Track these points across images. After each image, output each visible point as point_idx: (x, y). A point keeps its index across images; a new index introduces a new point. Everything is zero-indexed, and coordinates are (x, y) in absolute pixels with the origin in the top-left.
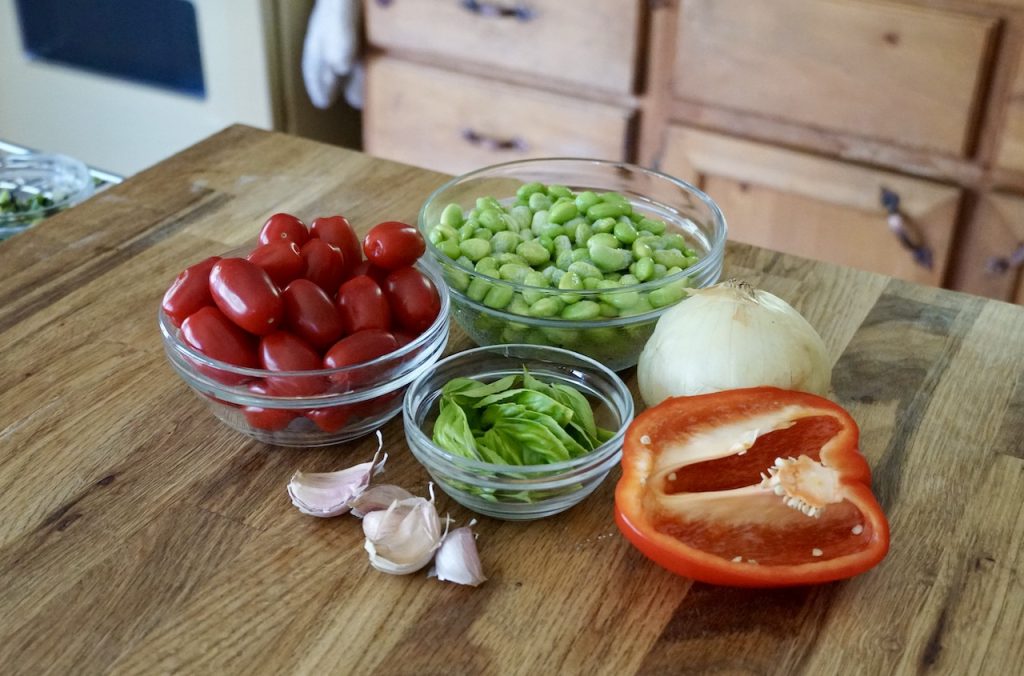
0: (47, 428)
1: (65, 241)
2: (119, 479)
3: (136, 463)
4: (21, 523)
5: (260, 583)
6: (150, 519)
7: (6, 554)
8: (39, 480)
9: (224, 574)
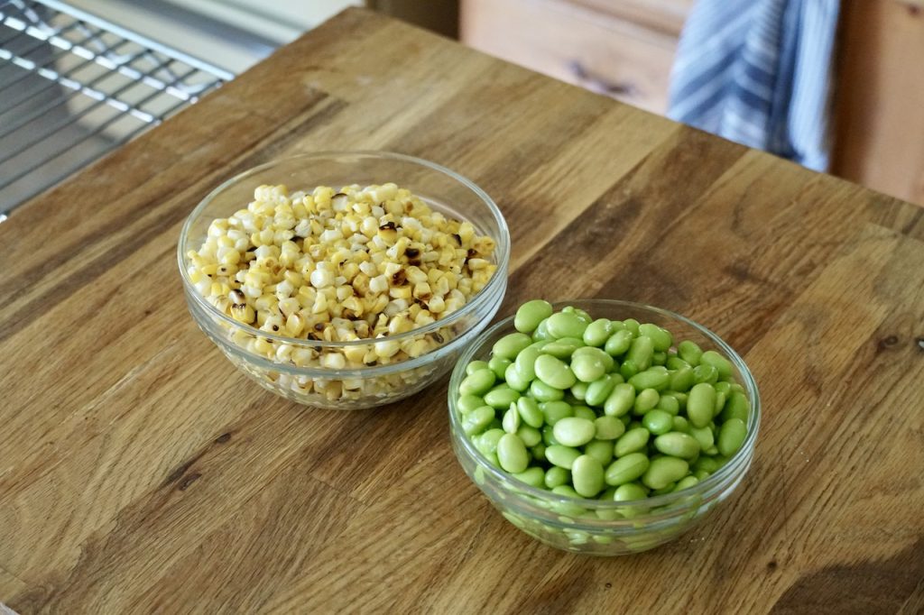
0: (167, 375)
1: (180, 151)
2: (235, 437)
3: (250, 422)
4: (146, 479)
5: (365, 562)
6: (264, 484)
7: (132, 512)
8: (161, 432)
9: (332, 549)
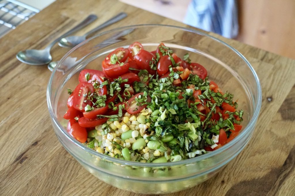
0: (15, 121)
1: (19, 39)
2: (39, 143)
3: (44, 137)
4: (8, 160)
5: (85, 187)
6: (50, 160)
7: (4, 172)
8: (14, 142)
9: (73, 183)
